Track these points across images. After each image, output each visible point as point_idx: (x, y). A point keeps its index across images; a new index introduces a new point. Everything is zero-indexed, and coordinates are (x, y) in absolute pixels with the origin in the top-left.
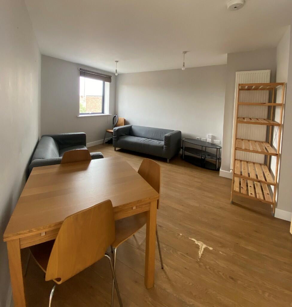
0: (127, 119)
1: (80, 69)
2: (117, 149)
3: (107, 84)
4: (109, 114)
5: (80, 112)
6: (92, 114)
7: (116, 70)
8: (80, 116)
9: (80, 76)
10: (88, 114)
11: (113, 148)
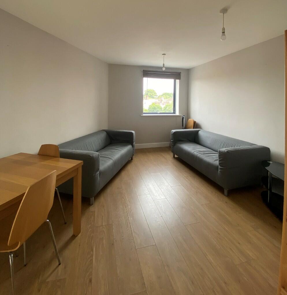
0: (198, 121)
1: (143, 70)
2: (176, 156)
3: (178, 81)
4: (179, 114)
5: (144, 112)
6: (160, 113)
7: (164, 64)
8: (144, 115)
9: (143, 77)
10: (157, 113)
11: (172, 154)
